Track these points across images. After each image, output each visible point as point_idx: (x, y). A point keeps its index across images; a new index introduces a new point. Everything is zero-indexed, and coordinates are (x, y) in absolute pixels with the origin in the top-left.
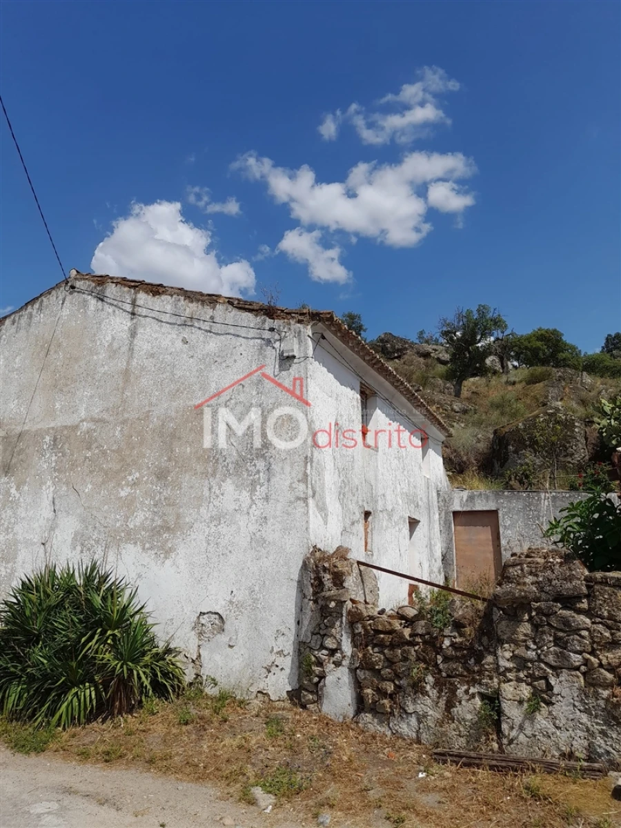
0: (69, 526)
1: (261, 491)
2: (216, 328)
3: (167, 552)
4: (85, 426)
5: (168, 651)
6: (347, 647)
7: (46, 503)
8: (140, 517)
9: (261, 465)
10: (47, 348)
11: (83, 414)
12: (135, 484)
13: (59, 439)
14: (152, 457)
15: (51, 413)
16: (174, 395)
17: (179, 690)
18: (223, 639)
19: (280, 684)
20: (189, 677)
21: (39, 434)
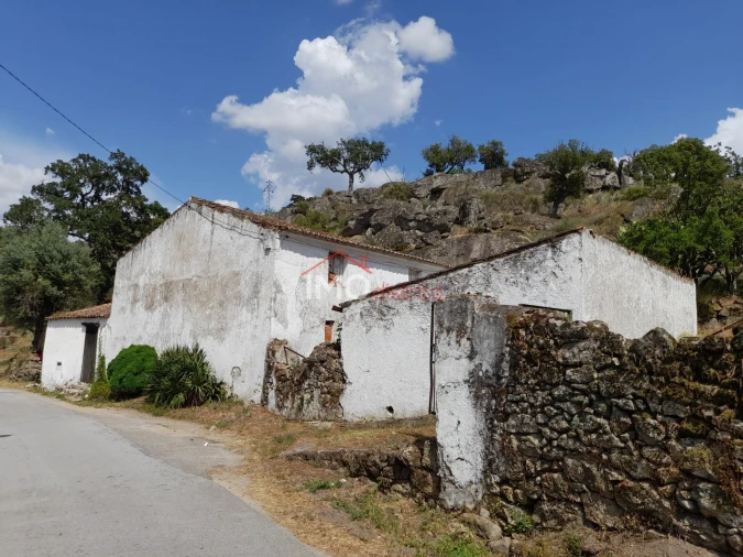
0: (188, 327)
1: (255, 313)
2: (243, 232)
3: (222, 340)
4: (195, 279)
5: (221, 383)
6: (275, 382)
7: (180, 315)
8: (213, 324)
9: (255, 301)
10: (180, 238)
11: (194, 273)
12: (212, 308)
13: (186, 284)
14: (218, 295)
15: (182, 272)
16: (227, 265)
17: (223, 400)
18: (240, 378)
19: (257, 398)
20: (228, 394)
21: (177, 282)
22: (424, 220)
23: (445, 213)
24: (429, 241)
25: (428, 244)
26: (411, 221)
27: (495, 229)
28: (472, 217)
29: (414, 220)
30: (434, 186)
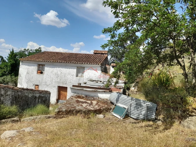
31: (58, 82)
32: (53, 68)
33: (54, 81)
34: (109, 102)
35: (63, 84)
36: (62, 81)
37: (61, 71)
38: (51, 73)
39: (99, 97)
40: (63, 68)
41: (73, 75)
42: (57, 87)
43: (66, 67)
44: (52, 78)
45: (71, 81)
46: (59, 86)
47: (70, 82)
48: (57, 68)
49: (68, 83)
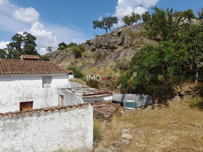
22: (107, 45)
23: (116, 42)
24: (107, 53)
25: (107, 54)
26: (103, 46)
27: (131, 47)
28: (125, 42)
29: (104, 46)
30: (119, 32)
31: (20, 97)
32: (10, 82)
33: (13, 97)
34: (111, 102)
35: (28, 99)
36: (25, 95)
37: (23, 84)
38: (7, 88)
39: (104, 101)
40: (25, 80)
41: (39, 87)
42: (19, 105)
43: (28, 78)
44: (9, 94)
45: (38, 93)
46: (21, 102)
47: (36, 95)
48: (17, 81)
49: (33, 96)
